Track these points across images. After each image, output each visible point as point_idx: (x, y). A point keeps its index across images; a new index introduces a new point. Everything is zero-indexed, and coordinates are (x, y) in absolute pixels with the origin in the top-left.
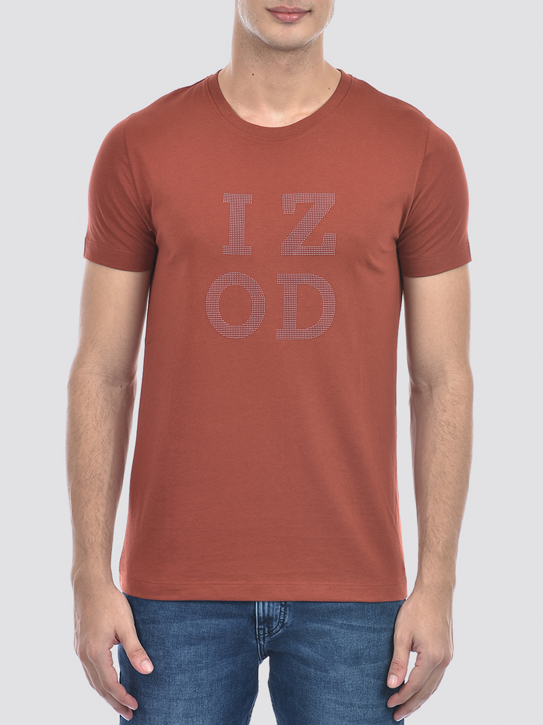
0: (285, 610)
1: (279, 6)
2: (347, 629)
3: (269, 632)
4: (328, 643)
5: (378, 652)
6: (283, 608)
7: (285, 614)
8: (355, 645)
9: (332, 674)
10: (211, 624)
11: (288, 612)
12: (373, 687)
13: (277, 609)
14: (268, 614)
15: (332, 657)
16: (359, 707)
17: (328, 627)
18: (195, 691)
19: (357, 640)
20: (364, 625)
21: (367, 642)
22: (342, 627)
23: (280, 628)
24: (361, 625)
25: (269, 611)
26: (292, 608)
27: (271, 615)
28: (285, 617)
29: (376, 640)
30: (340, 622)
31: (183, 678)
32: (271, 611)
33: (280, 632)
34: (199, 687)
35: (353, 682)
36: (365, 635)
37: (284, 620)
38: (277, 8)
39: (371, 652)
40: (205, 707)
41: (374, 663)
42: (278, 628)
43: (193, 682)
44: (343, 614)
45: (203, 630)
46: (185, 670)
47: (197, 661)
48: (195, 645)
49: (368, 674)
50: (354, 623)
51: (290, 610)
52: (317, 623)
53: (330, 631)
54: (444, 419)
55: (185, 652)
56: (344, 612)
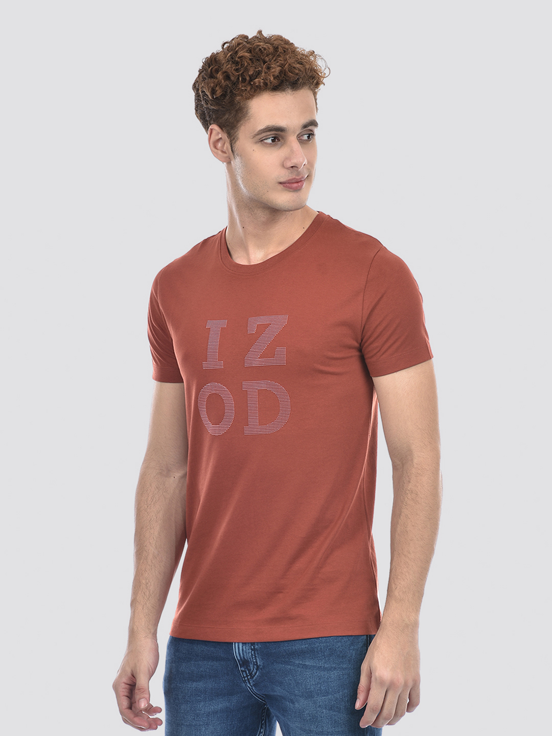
0: (254, 653)
1: (291, 178)
2: (302, 668)
3: (251, 674)
4: (291, 680)
5: (328, 687)
6: (253, 652)
7: (255, 657)
8: (308, 681)
9: (297, 705)
10: (208, 665)
11: (257, 655)
12: (326, 717)
13: (249, 653)
14: (244, 657)
15: (294, 691)
16: (317, 733)
17: (289, 667)
18: (194, 719)
19: (310, 677)
20: (315, 665)
21: (318, 679)
22: (298, 667)
23: (257, 670)
24: (313, 665)
25: (243, 654)
26: (259, 652)
27: (246, 658)
28: (256, 660)
29: (326, 677)
30: (297, 662)
31: (186, 707)
32: (245, 654)
33: (257, 674)
34: (198, 716)
35: (310, 711)
36: (316, 673)
37: (256, 662)
38: (289, 180)
39: (322, 688)
40: (202, 733)
41: (325, 696)
42: (255, 670)
43: (193, 711)
44: (299, 656)
45: (202, 669)
46: (188, 701)
47: (197, 694)
48: (197, 681)
49: (320, 706)
50: (307, 663)
51: (258, 653)
52: (282, 664)
53: (291, 670)
54: (409, 489)
55: (189, 686)
56: (299, 654)
